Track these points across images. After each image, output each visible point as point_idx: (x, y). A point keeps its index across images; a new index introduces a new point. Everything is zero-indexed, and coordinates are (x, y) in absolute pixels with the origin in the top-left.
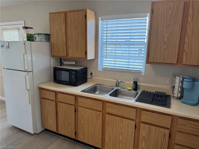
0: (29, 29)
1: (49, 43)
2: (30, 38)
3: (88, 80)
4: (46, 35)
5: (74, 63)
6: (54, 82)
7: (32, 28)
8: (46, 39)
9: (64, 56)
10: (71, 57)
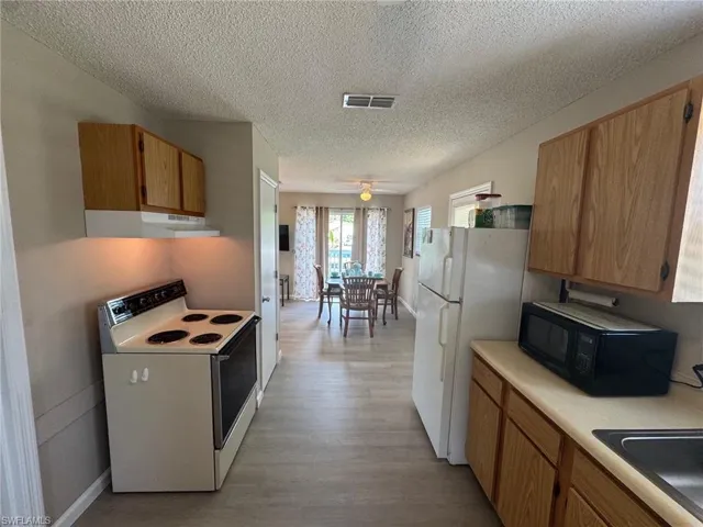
0: (487, 200)
1: (525, 231)
2: (484, 219)
3: (674, 388)
4: (520, 208)
5: (608, 303)
6: (520, 345)
7: (499, 196)
8: (517, 220)
9: (566, 272)
10: (593, 281)
